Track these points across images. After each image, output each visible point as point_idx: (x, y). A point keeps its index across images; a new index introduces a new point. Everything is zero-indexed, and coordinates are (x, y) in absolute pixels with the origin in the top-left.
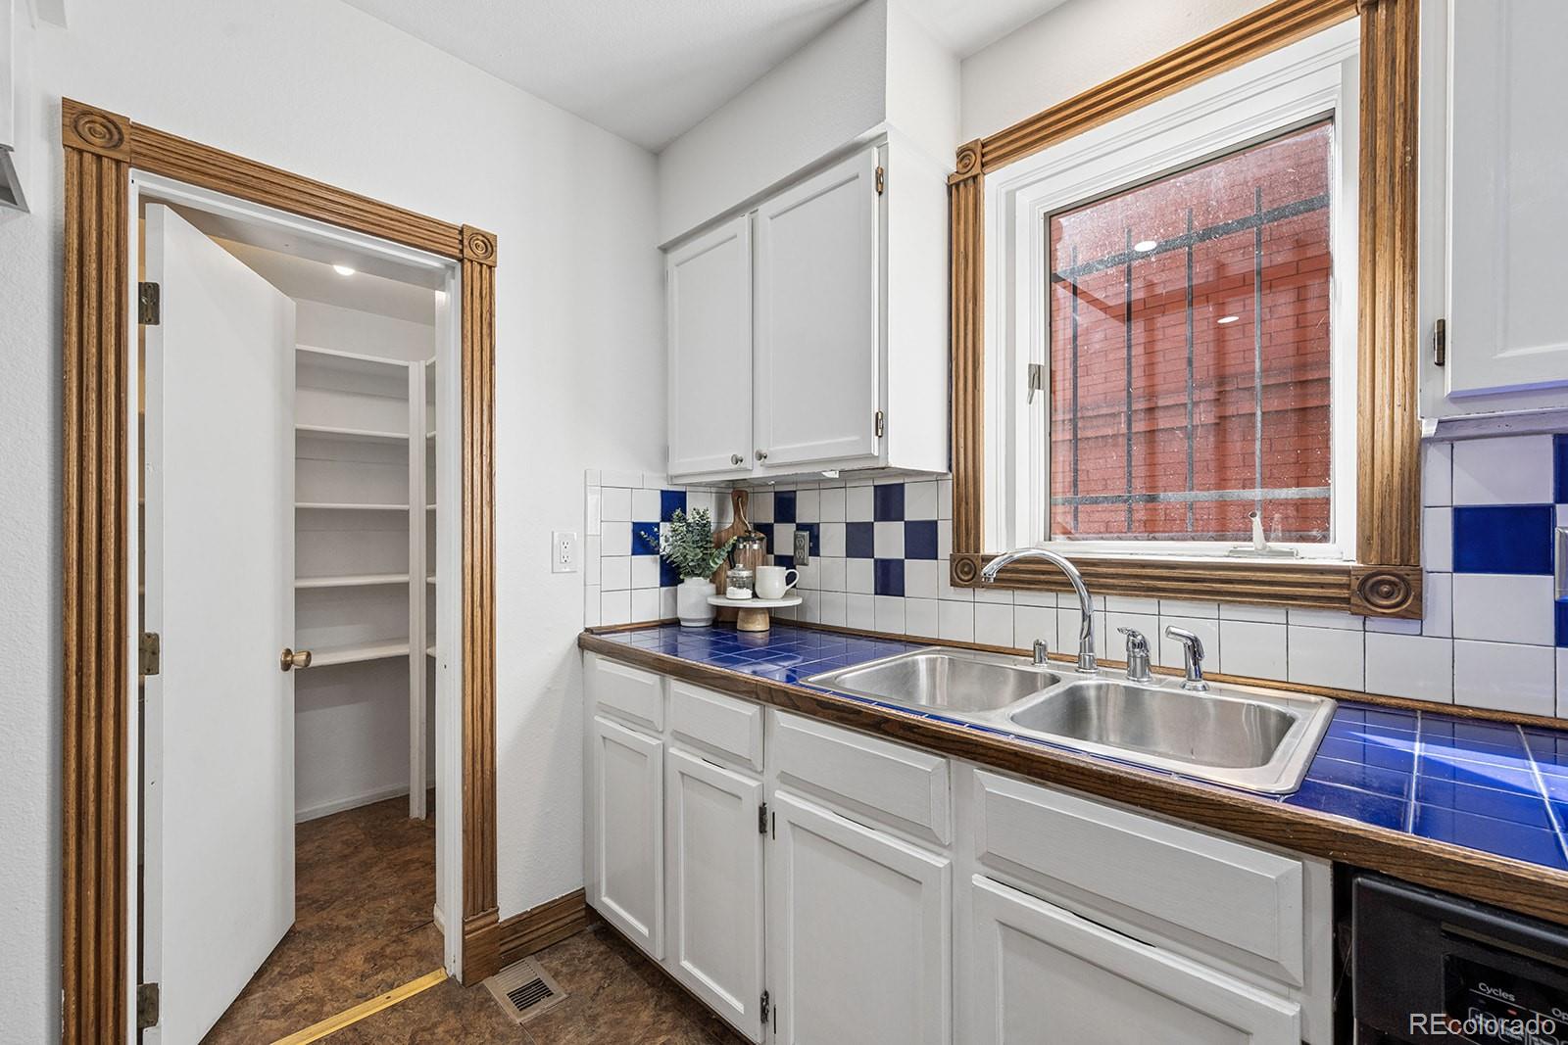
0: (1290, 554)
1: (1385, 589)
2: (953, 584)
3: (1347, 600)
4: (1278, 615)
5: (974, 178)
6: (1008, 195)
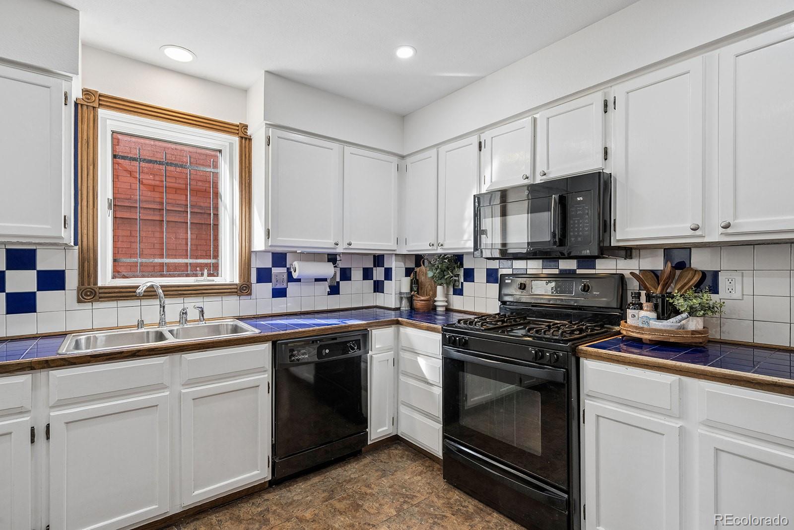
0: (213, 280)
1: (244, 288)
2: (79, 301)
3: (237, 292)
4: (219, 299)
5: (94, 107)
6: (105, 120)
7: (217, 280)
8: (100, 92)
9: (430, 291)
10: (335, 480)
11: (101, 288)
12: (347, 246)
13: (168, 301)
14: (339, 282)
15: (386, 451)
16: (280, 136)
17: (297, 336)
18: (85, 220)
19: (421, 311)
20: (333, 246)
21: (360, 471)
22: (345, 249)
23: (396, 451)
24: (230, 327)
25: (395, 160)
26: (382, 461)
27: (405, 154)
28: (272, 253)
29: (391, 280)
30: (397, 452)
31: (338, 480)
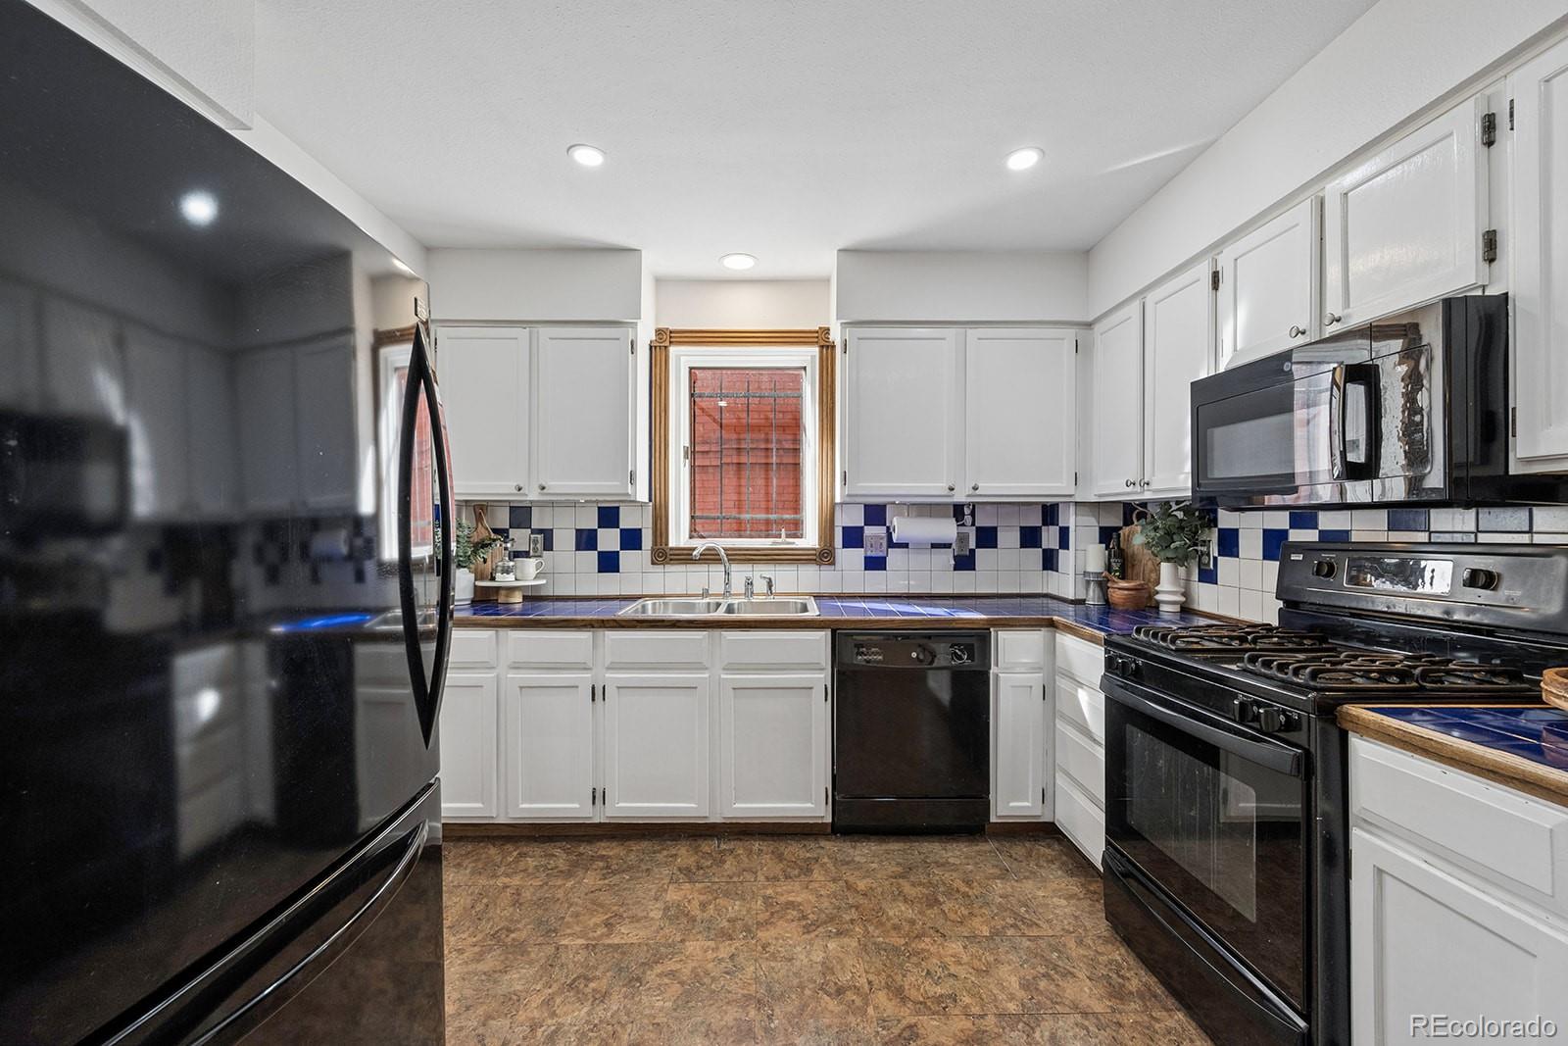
0: (794, 543)
1: (826, 555)
2: (653, 563)
3: (816, 560)
4: (794, 567)
5: (666, 347)
6: (678, 358)
7: (799, 543)
8: (671, 328)
9: (1151, 571)
10: (922, 856)
11: (671, 549)
12: (971, 492)
13: (734, 567)
14: (974, 550)
15: (1027, 844)
16: (861, 336)
17: (867, 626)
18: (658, 477)
19: (1121, 608)
20: (946, 492)
21: (966, 858)
22: (969, 496)
23: (1043, 849)
24: (799, 606)
25: (1070, 334)
26: (1011, 857)
27: (1090, 319)
28: (865, 506)
29: (1068, 549)
30: (1048, 851)
31: (927, 857)
